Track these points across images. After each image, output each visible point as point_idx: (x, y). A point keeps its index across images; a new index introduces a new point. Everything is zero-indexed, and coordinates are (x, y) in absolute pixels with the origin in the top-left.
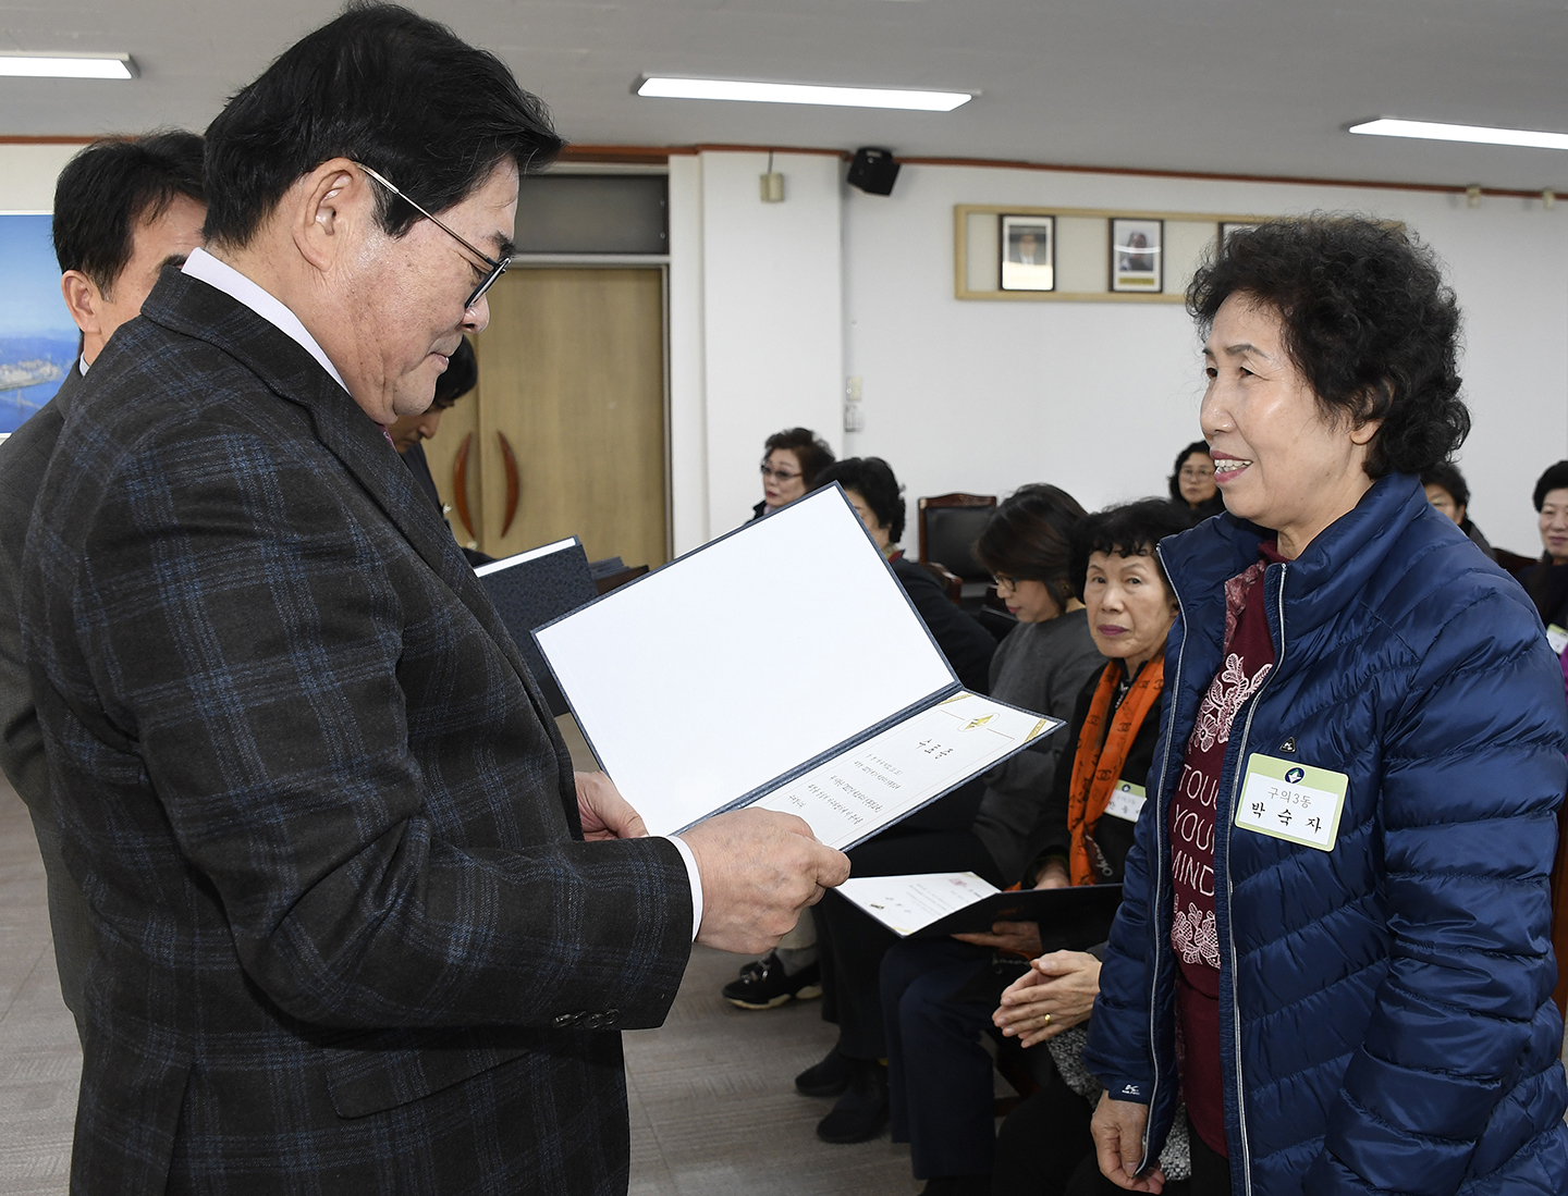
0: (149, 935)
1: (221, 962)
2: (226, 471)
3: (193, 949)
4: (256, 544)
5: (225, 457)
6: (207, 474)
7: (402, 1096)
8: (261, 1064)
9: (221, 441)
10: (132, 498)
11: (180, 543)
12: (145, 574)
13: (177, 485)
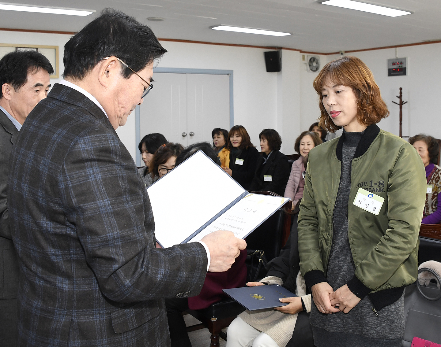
0: (59, 281)
1: (82, 288)
2: (108, 144)
3: (74, 284)
4: (114, 165)
5: (108, 140)
6: (103, 144)
7: (131, 327)
8: (93, 319)
9: (106, 135)
10: (82, 150)
11: (94, 163)
12: (84, 172)
13: (95, 147)
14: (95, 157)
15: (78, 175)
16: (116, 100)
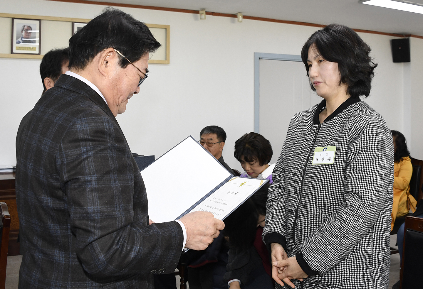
0: (56, 254)
2: (103, 126)
3: (69, 258)
5: (103, 123)
6: (99, 126)
9: (102, 118)
10: (78, 130)
11: (89, 143)
12: (78, 150)
13: (91, 128)
14: (90, 137)
15: (73, 152)
16: (115, 88)
